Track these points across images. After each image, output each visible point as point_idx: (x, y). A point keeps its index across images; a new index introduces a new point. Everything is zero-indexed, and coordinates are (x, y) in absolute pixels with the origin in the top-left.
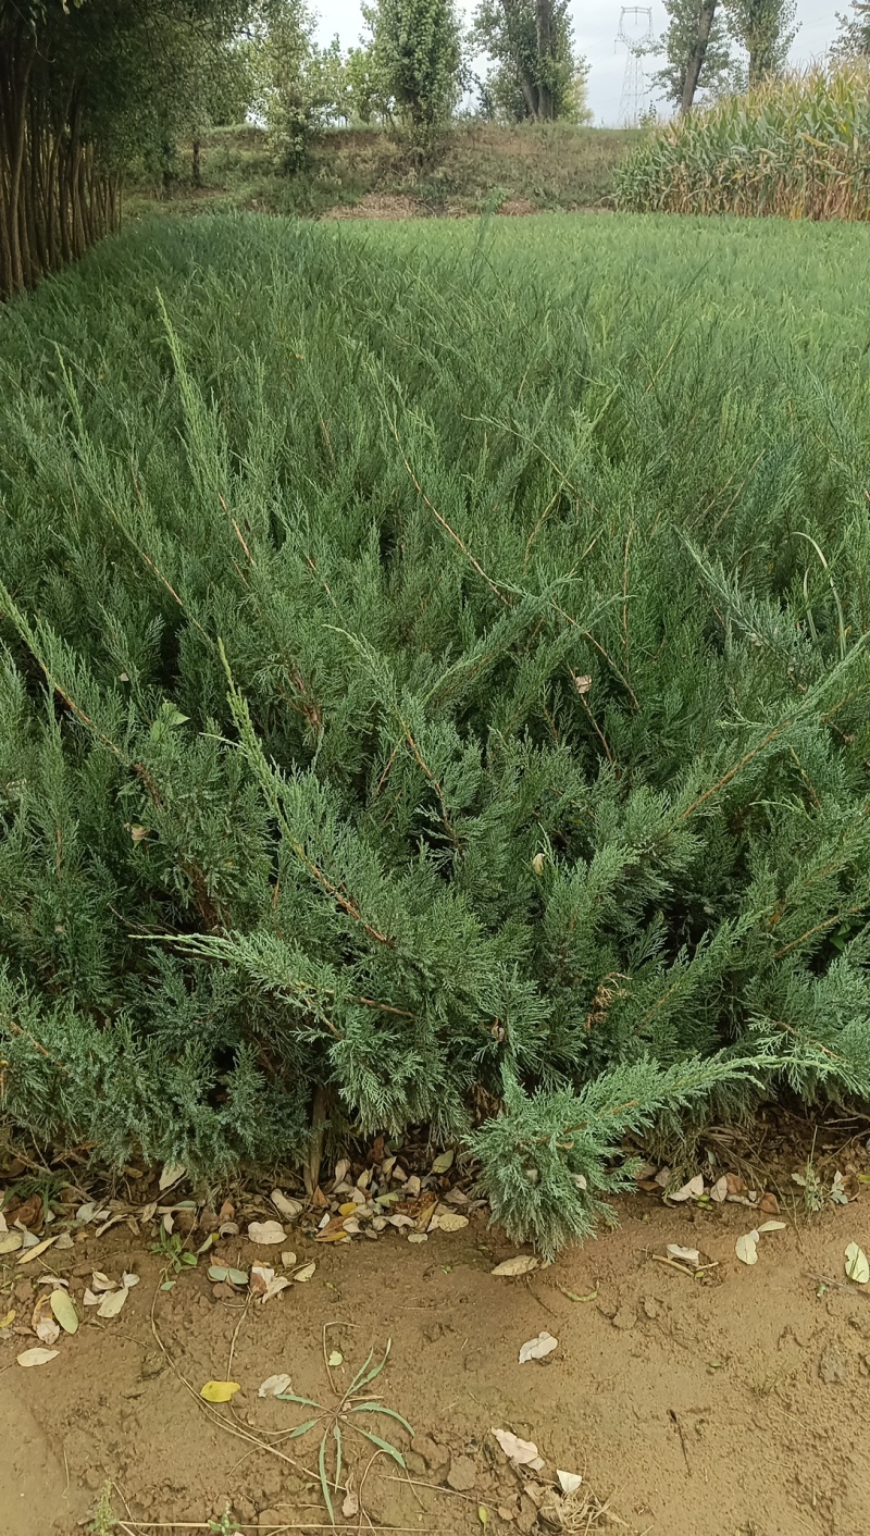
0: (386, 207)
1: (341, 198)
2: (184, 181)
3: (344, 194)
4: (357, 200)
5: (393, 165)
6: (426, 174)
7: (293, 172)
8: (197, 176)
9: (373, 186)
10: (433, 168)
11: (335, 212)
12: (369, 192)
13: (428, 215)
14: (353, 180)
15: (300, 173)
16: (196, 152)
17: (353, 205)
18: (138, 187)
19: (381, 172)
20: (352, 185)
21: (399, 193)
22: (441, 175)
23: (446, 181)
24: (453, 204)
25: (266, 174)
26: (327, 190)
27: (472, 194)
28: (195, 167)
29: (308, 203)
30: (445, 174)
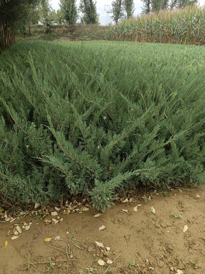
0: (65, 39)
1: (57, 38)
2: (28, 34)
3: (57, 37)
4: (59, 38)
5: (66, 32)
6: (72, 33)
7: (48, 33)
8: (30, 34)
9: (62, 35)
10: (73, 32)
11: (56, 40)
12: (62, 36)
13: (72, 41)
14: (58, 34)
15: (49, 33)
16: (30, 29)
17: (59, 39)
18: (19, 35)
19: (64, 33)
20: (58, 35)
21: (67, 37)
22: (74, 34)
23: (75, 35)
24: (77, 39)
25: (43, 33)
26: (54, 36)
27: (80, 37)
28: (29, 32)
29: (51, 38)
30: (75, 33)
